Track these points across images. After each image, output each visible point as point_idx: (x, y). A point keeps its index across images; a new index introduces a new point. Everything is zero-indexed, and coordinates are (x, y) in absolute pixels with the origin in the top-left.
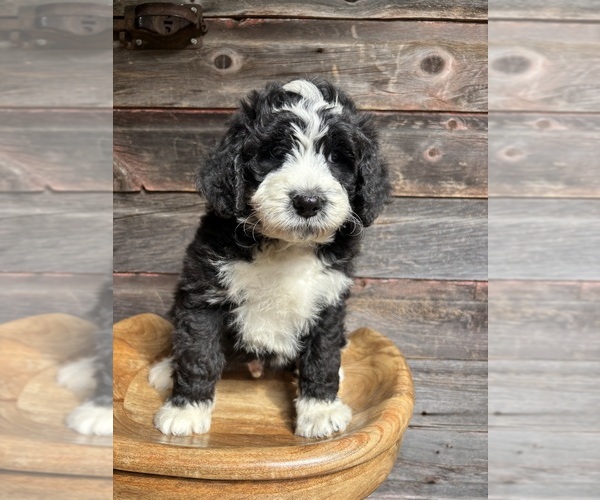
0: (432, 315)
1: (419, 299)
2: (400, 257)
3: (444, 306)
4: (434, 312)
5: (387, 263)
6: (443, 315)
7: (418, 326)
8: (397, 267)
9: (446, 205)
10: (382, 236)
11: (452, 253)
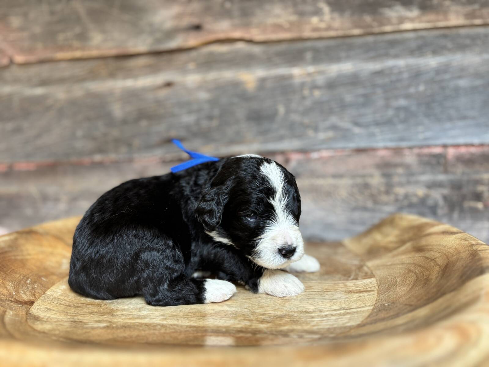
0: (384, 198)
1: (363, 176)
2: (334, 120)
3: (401, 185)
4: (387, 192)
5: (316, 129)
6: (401, 198)
7: (366, 215)
8: (330, 134)
9: (393, 43)
10: (306, 92)
11: (406, 109)
